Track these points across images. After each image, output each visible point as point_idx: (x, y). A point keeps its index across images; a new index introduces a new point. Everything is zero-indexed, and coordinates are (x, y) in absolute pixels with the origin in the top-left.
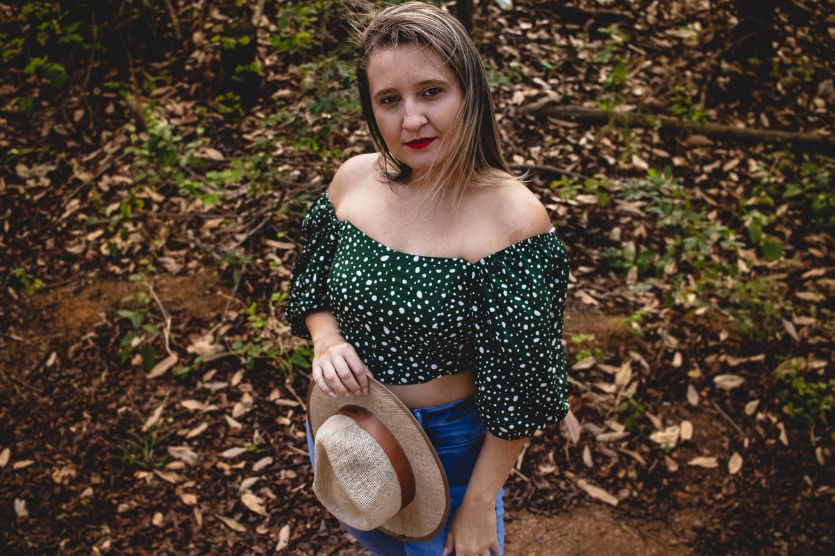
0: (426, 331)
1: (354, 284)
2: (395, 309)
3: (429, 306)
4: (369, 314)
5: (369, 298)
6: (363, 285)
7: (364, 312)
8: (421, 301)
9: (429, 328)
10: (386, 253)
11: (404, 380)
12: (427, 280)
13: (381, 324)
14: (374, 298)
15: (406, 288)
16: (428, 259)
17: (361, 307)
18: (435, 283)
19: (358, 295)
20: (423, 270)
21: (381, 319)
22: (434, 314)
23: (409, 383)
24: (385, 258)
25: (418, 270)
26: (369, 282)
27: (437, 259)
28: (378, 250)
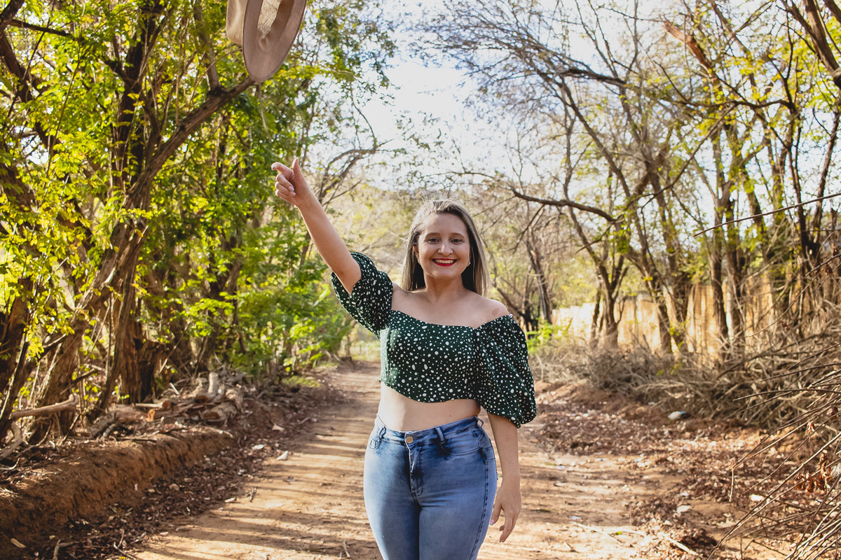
0: (451, 363)
1: (406, 341)
2: (433, 353)
3: (453, 349)
4: (416, 358)
5: (416, 348)
6: (412, 342)
7: (413, 357)
8: (448, 347)
9: (453, 361)
10: (425, 325)
11: (432, 400)
12: (451, 336)
13: (423, 363)
14: (420, 348)
15: (439, 341)
16: (451, 327)
17: (411, 354)
18: (456, 337)
19: (409, 347)
20: (448, 332)
21: (423, 360)
22: (456, 352)
23: (435, 401)
24: (424, 327)
25: (445, 332)
26: (416, 340)
27: (456, 327)
28: (420, 324)
